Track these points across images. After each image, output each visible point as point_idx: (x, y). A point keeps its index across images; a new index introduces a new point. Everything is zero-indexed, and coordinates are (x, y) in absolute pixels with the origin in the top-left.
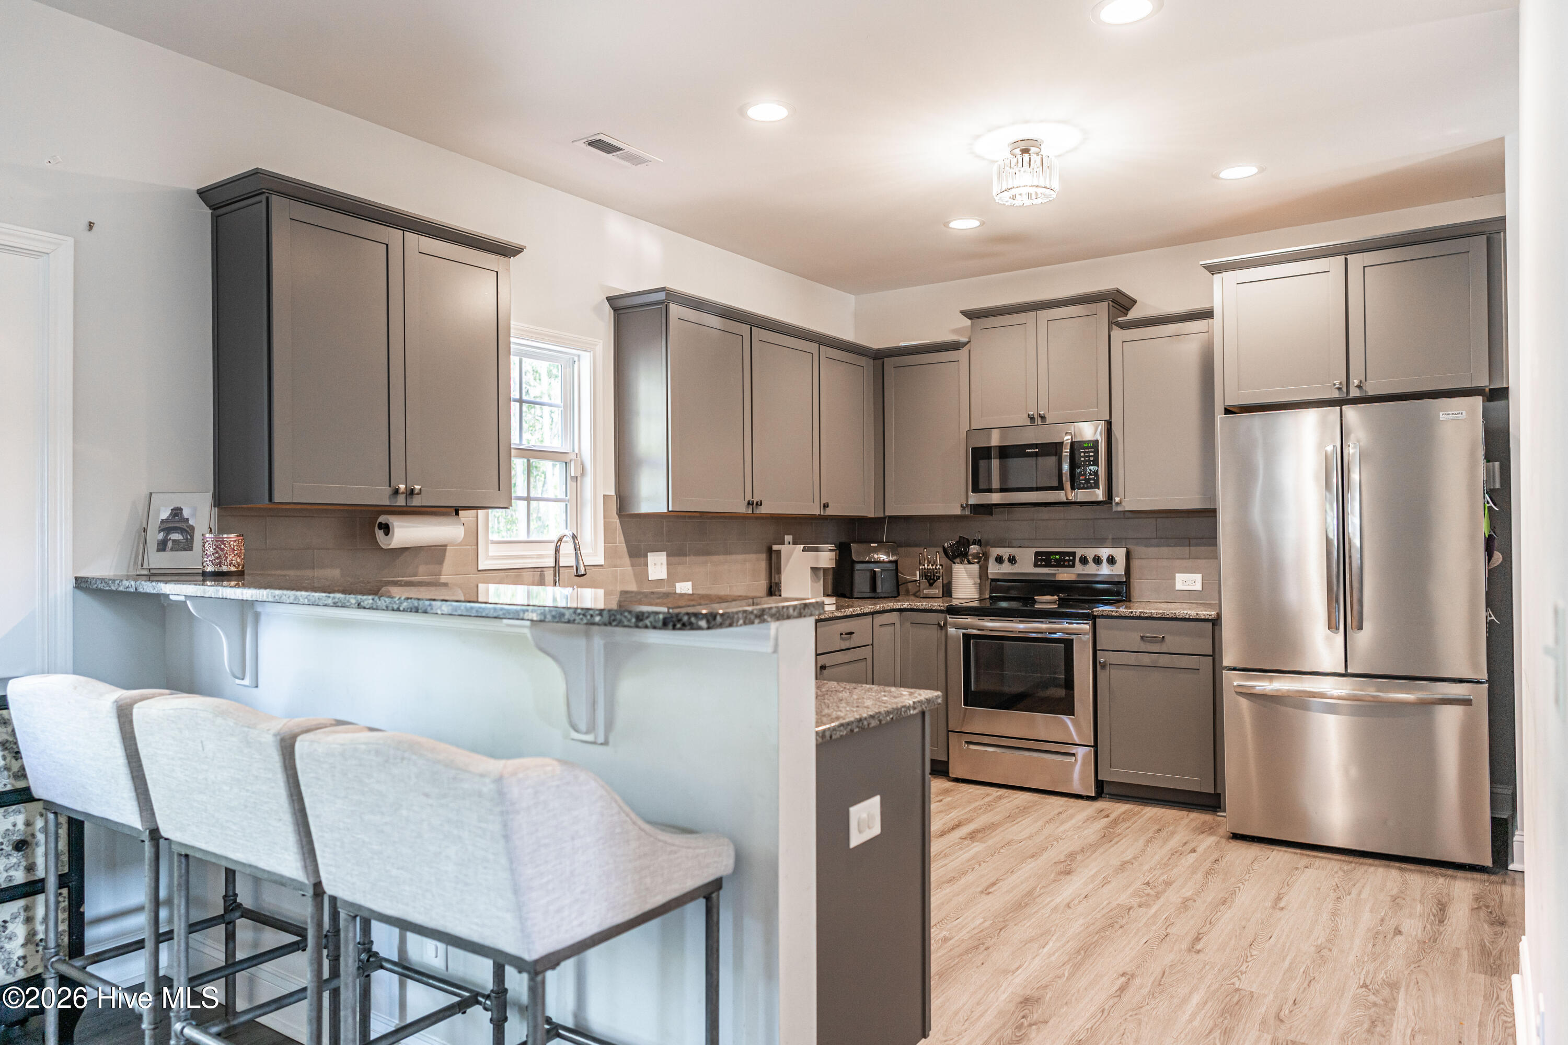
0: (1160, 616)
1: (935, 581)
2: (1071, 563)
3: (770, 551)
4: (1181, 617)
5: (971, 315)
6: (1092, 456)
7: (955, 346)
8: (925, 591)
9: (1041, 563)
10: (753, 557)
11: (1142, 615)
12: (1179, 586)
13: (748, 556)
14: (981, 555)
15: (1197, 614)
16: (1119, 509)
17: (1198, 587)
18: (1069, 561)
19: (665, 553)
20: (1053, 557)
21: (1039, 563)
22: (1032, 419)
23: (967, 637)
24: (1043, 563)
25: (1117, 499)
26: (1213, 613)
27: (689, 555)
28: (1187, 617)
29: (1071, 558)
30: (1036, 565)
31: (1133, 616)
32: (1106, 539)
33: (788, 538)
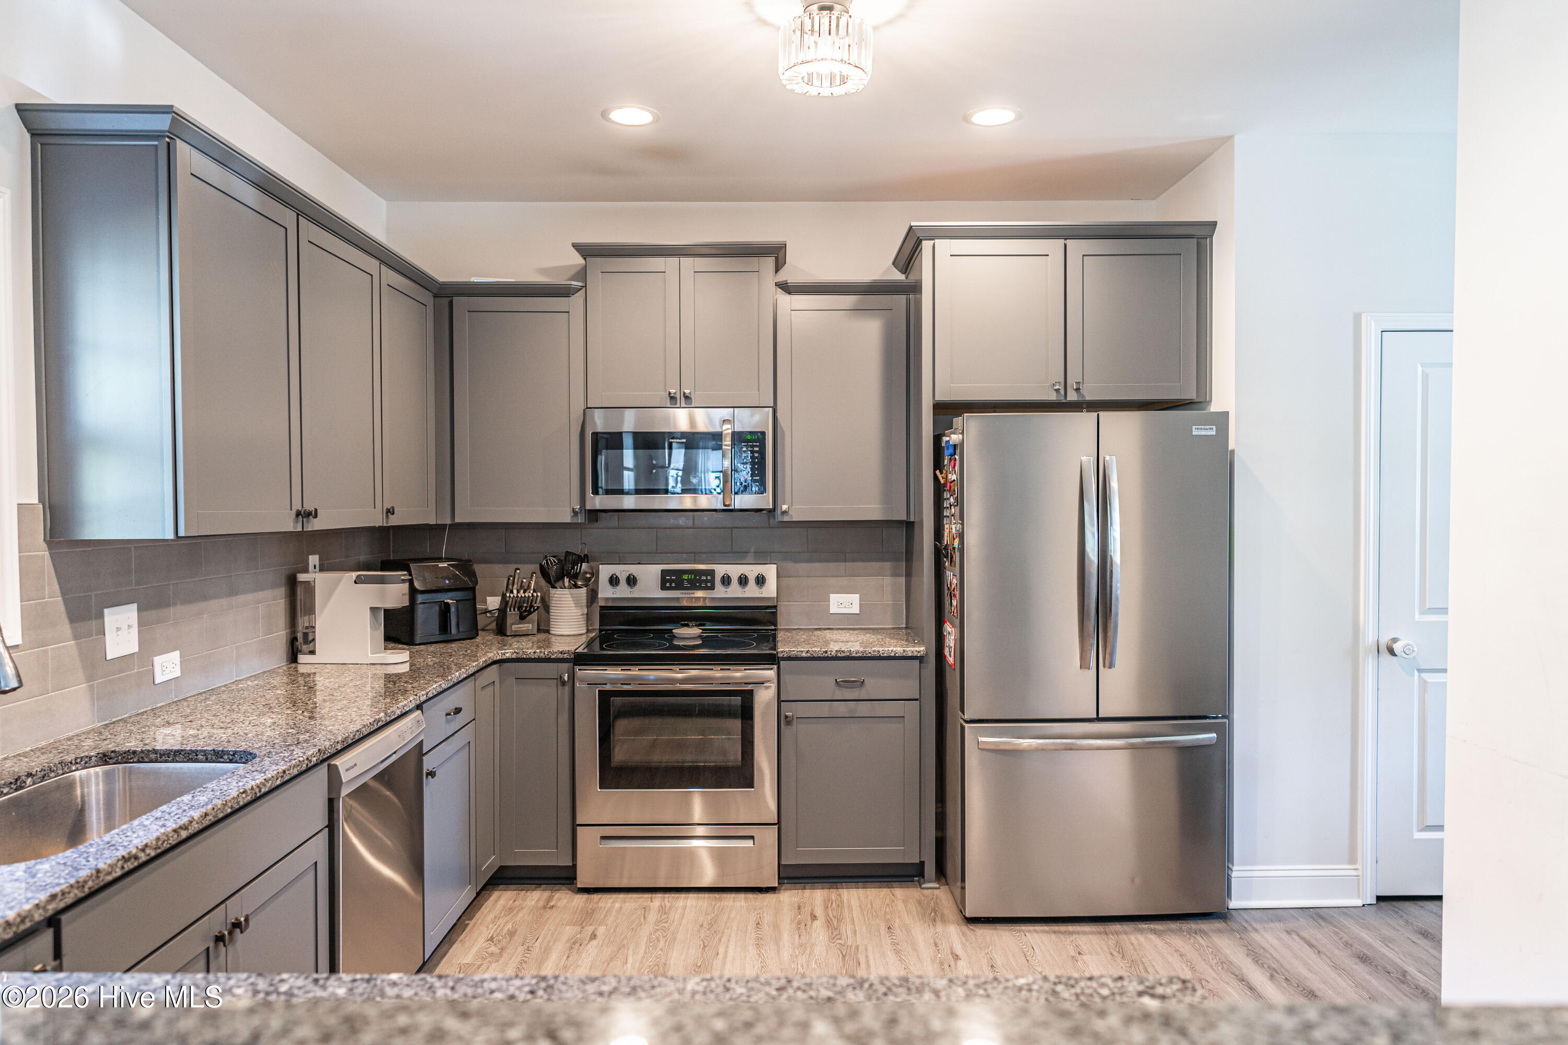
0: (860, 655)
1: (530, 613)
2: (709, 585)
3: (292, 583)
4: (885, 655)
5: (587, 251)
6: (757, 452)
7: (564, 292)
8: (513, 626)
9: (671, 584)
10: (268, 594)
11: (839, 655)
12: (834, 609)
13: (261, 595)
14: (588, 576)
15: (904, 651)
16: (786, 519)
17: (856, 609)
18: (706, 581)
19: (134, 607)
20: (685, 577)
21: (668, 585)
22: (672, 398)
23: (605, 697)
24: (673, 585)
25: (785, 507)
26: (922, 649)
27: (175, 604)
28: (893, 654)
29: (709, 578)
30: (663, 587)
31: (827, 657)
32: (747, 552)
33: (314, 560)
